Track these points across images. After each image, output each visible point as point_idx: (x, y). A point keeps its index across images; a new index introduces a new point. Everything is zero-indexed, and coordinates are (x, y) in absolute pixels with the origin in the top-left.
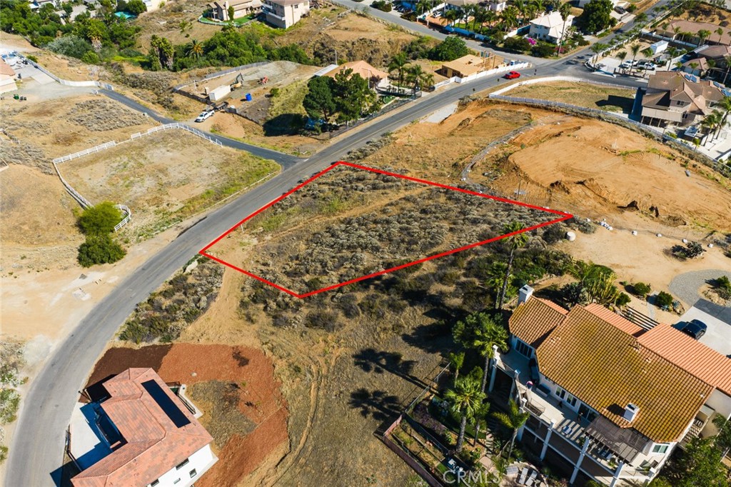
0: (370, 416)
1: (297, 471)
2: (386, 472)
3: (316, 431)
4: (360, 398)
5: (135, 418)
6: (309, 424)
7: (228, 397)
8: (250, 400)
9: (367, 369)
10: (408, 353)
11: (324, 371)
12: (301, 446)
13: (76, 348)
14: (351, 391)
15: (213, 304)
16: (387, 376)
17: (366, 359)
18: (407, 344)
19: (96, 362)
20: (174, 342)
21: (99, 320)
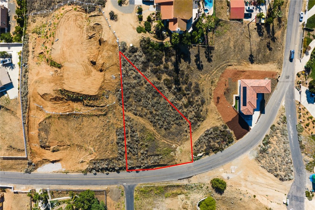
0: (211, 55)
1: (230, 60)
2: (219, 41)
3: (221, 64)
4: (209, 60)
5: (253, 97)
6: (221, 67)
7: (228, 92)
8: (225, 86)
9: (202, 66)
10: (193, 58)
11: (209, 75)
12: (225, 64)
13: (244, 148)
14: (209, 64)
15: (209, 128)
16: (201, 59)
17: (200, 67)
18: (191, 61)
19: (242, 138)
20: (225, 124)
21: (234, 154)
